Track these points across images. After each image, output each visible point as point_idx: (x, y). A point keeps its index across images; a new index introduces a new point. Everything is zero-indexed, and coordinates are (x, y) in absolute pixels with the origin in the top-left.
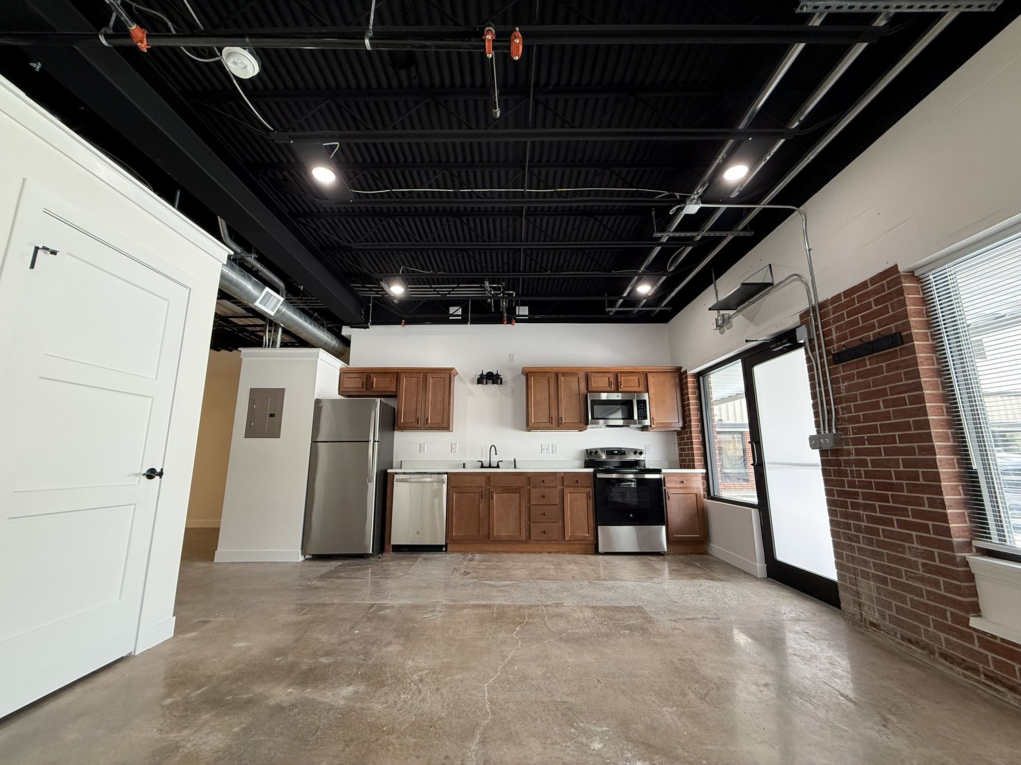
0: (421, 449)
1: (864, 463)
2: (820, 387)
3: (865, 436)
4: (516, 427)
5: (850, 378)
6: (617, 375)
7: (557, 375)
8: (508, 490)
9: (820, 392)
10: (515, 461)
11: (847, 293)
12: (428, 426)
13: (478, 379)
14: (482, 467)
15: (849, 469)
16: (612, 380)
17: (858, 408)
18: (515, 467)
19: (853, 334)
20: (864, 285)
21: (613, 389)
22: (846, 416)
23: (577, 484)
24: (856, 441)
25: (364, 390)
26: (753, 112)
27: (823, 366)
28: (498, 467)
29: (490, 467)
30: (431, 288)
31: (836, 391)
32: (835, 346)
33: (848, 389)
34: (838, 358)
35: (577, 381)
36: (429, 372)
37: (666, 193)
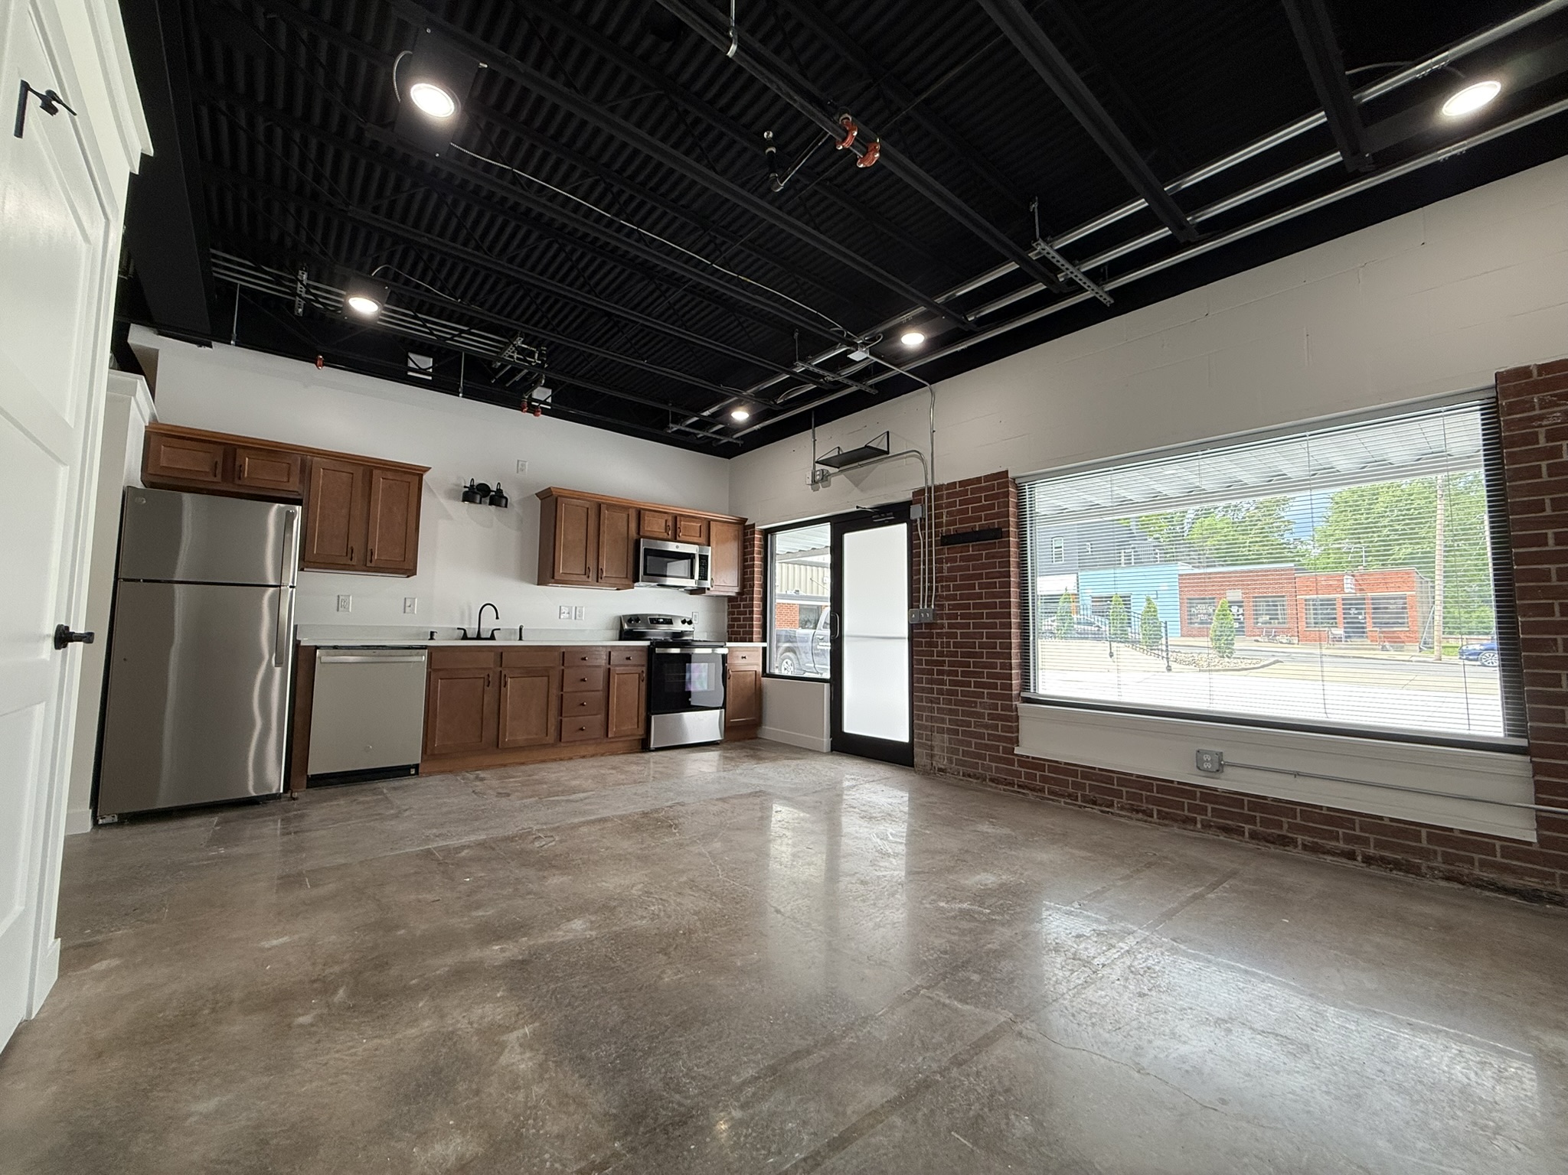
0: (340, 604)
1: (955, 636)
2: (924, 564)
3: (959, 612)
4: (523, 577)
5: (954, 560)
6: (676, 518)
7: (599, 506)
8: (530, 672)
9: (924, 570)
10: (521, 629)
11: (962, 483)
12: (373, 565)
13: (465, 493)
14: (465, 637)
15: (939, 640)
16: (670, 523)
17: (956, 588)
18: (521, 639)
19: (961, 521)
20: (978, 480)
21: (670, 537)
22: (944, 593)
23: (628, 662)
24: (949, 616)
25: (219, 478)
26: (954, 294)
27: (930, 546)
28: (492, 638)
29: (479, 637)
30: (415, 318)
31: (940, 570)
32: (944, 529)
33: (950, 570)
34: (947, 540)
35: (626, 519)
36: (376, 468)
37: (840, 328)
